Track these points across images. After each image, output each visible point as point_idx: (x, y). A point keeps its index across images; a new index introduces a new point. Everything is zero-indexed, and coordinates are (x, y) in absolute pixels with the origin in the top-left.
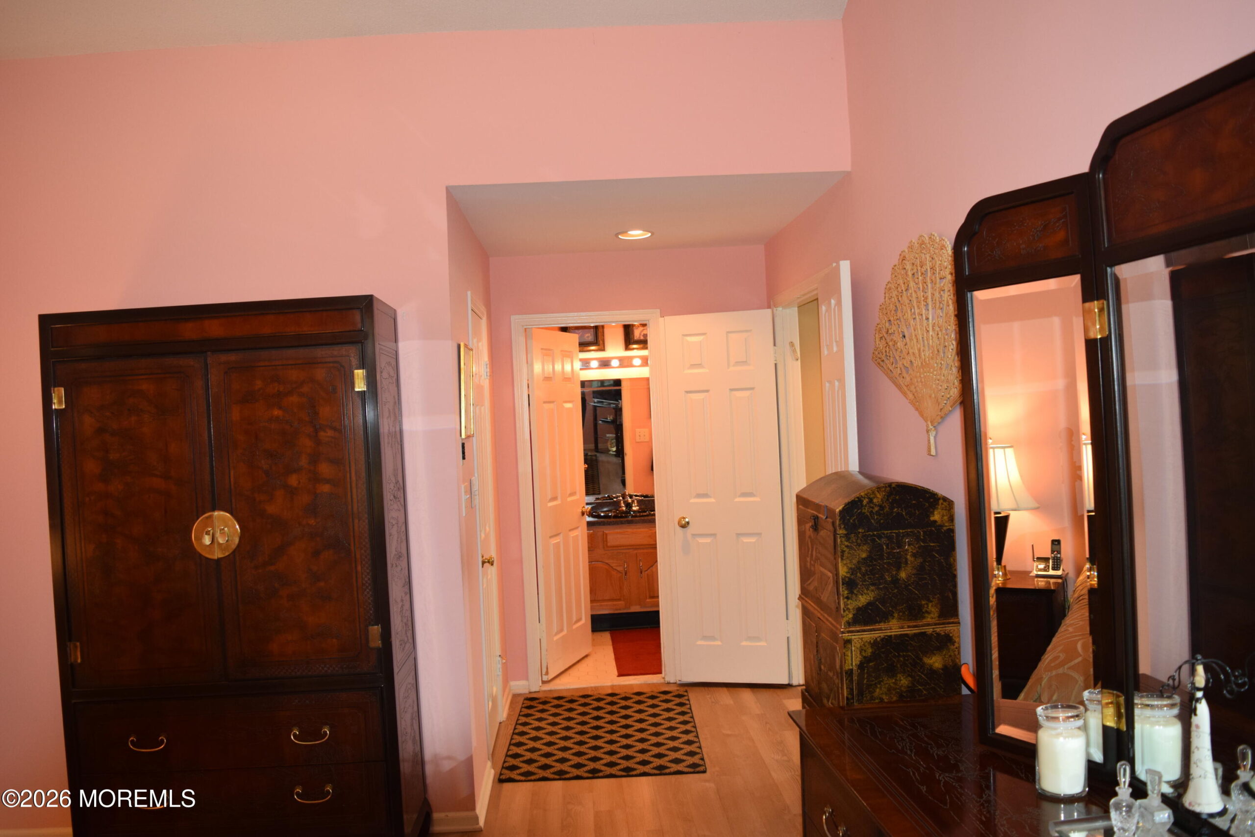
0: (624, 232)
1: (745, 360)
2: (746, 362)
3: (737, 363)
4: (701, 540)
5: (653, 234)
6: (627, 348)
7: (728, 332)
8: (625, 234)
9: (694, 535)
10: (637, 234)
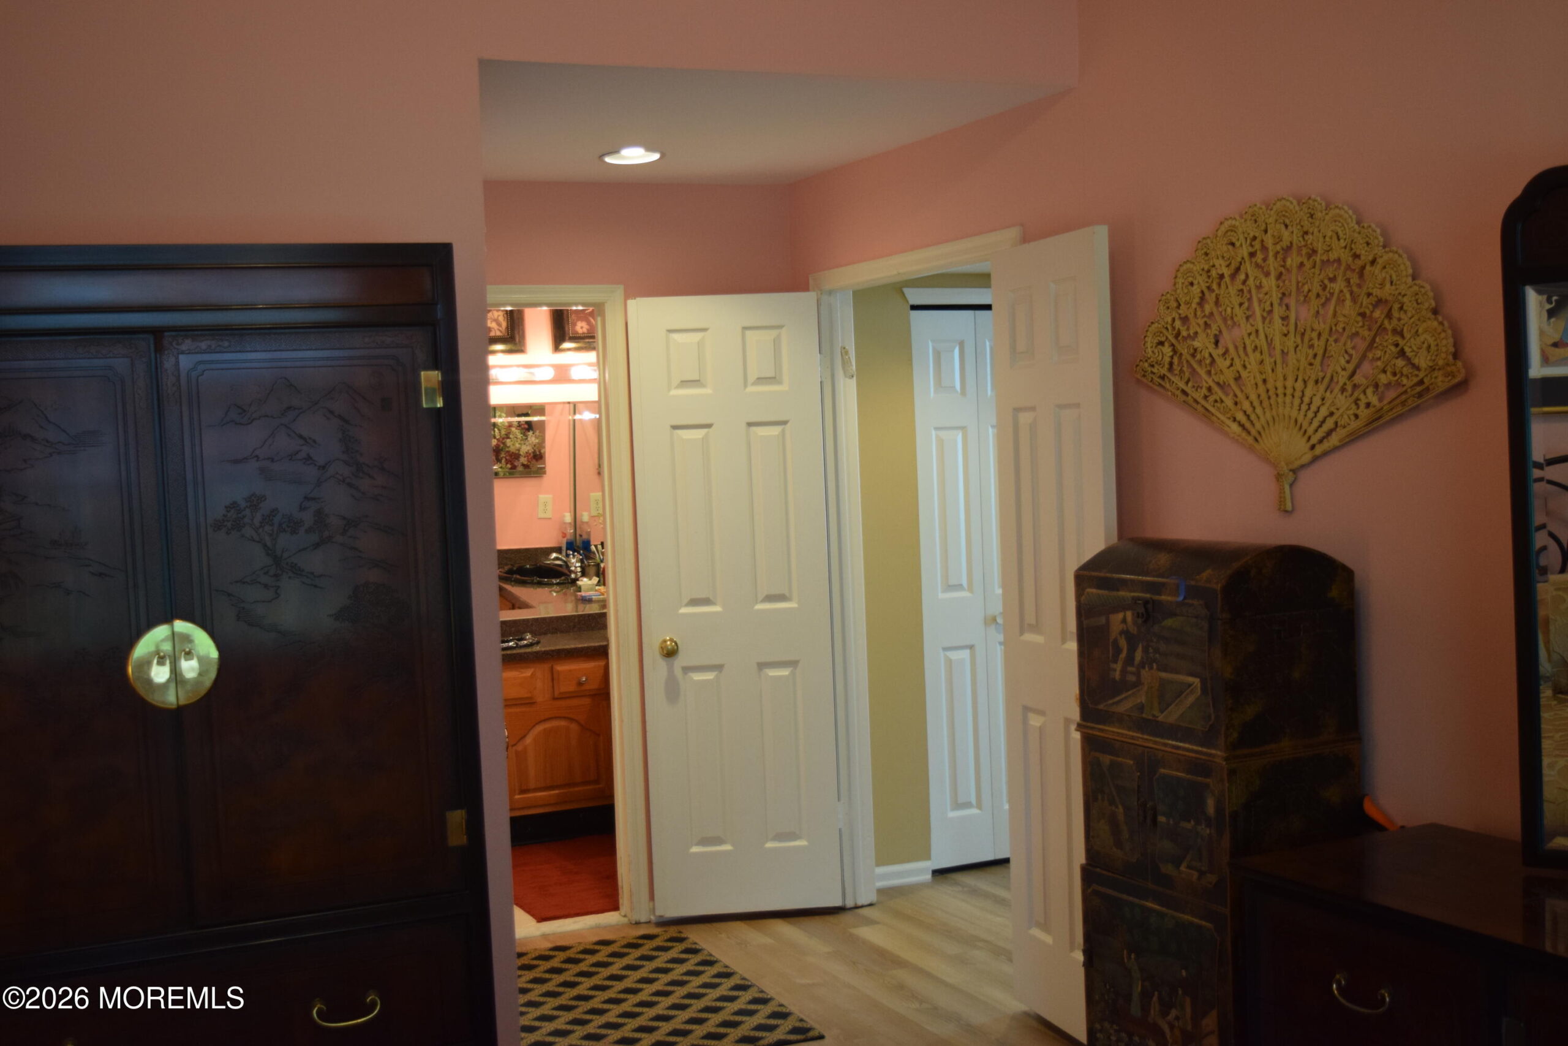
0: (615, 151)
1: (774, 376)
2: (775, 378)
3: (760, 380)
4: (698, 677)
5: (663, 156)
6: (557, 348)
7: (745, 328)
8: (617, 155)
9: (687, 670)
10: (634, 156)
